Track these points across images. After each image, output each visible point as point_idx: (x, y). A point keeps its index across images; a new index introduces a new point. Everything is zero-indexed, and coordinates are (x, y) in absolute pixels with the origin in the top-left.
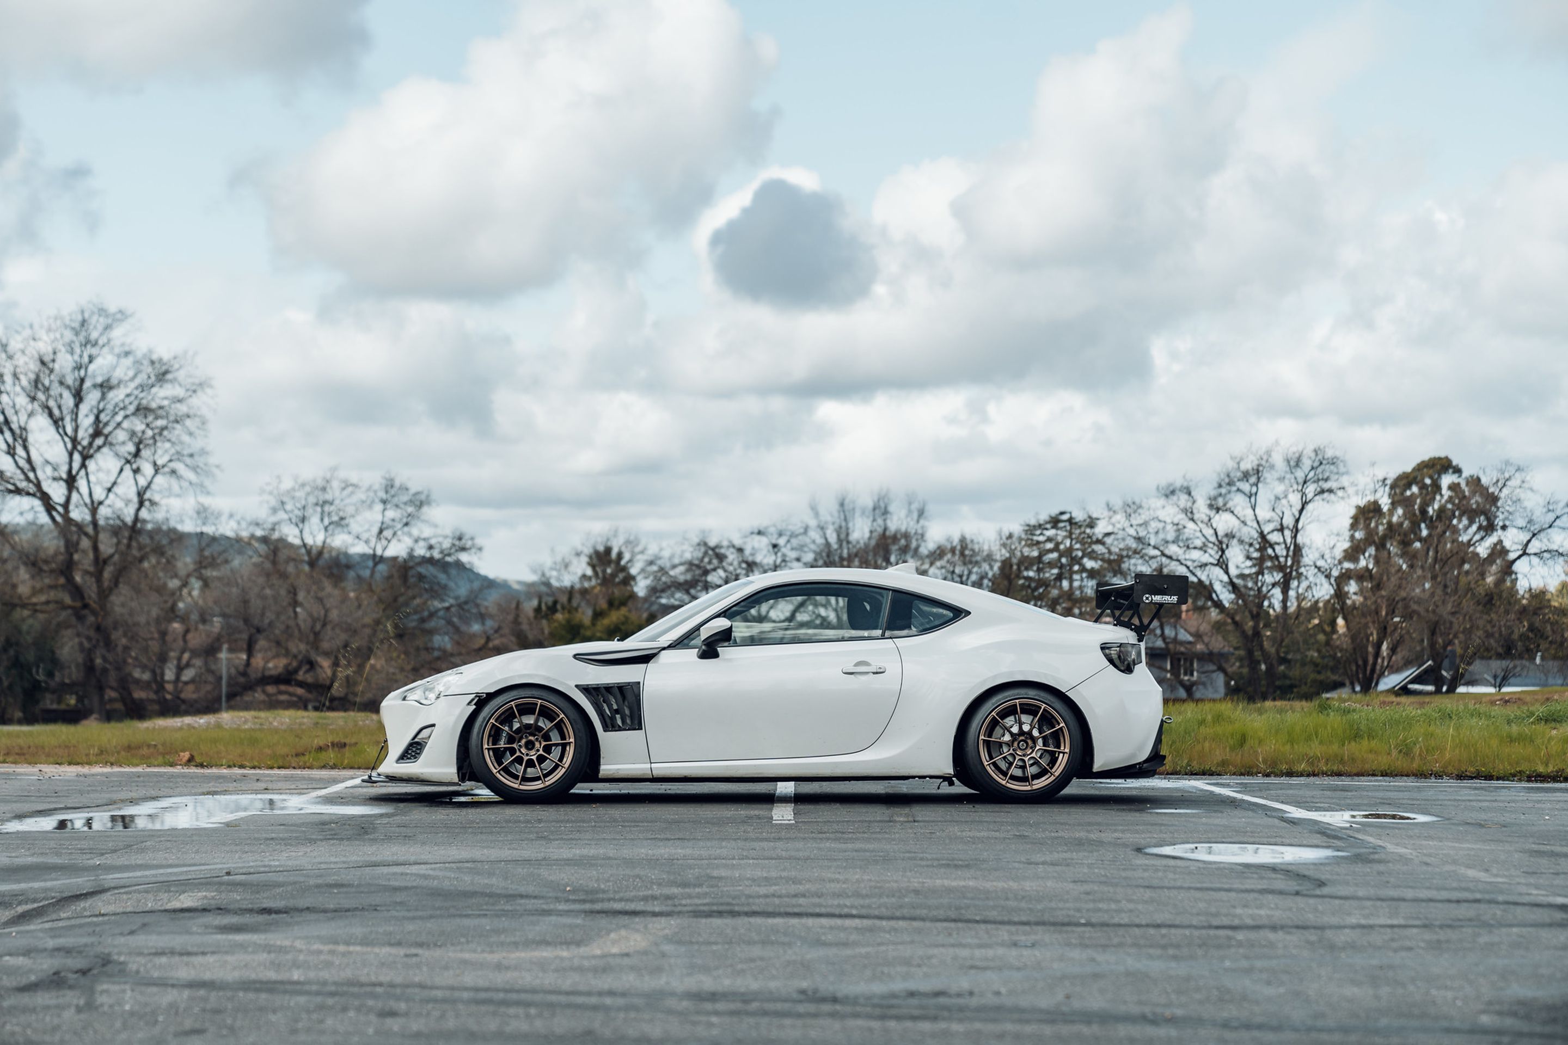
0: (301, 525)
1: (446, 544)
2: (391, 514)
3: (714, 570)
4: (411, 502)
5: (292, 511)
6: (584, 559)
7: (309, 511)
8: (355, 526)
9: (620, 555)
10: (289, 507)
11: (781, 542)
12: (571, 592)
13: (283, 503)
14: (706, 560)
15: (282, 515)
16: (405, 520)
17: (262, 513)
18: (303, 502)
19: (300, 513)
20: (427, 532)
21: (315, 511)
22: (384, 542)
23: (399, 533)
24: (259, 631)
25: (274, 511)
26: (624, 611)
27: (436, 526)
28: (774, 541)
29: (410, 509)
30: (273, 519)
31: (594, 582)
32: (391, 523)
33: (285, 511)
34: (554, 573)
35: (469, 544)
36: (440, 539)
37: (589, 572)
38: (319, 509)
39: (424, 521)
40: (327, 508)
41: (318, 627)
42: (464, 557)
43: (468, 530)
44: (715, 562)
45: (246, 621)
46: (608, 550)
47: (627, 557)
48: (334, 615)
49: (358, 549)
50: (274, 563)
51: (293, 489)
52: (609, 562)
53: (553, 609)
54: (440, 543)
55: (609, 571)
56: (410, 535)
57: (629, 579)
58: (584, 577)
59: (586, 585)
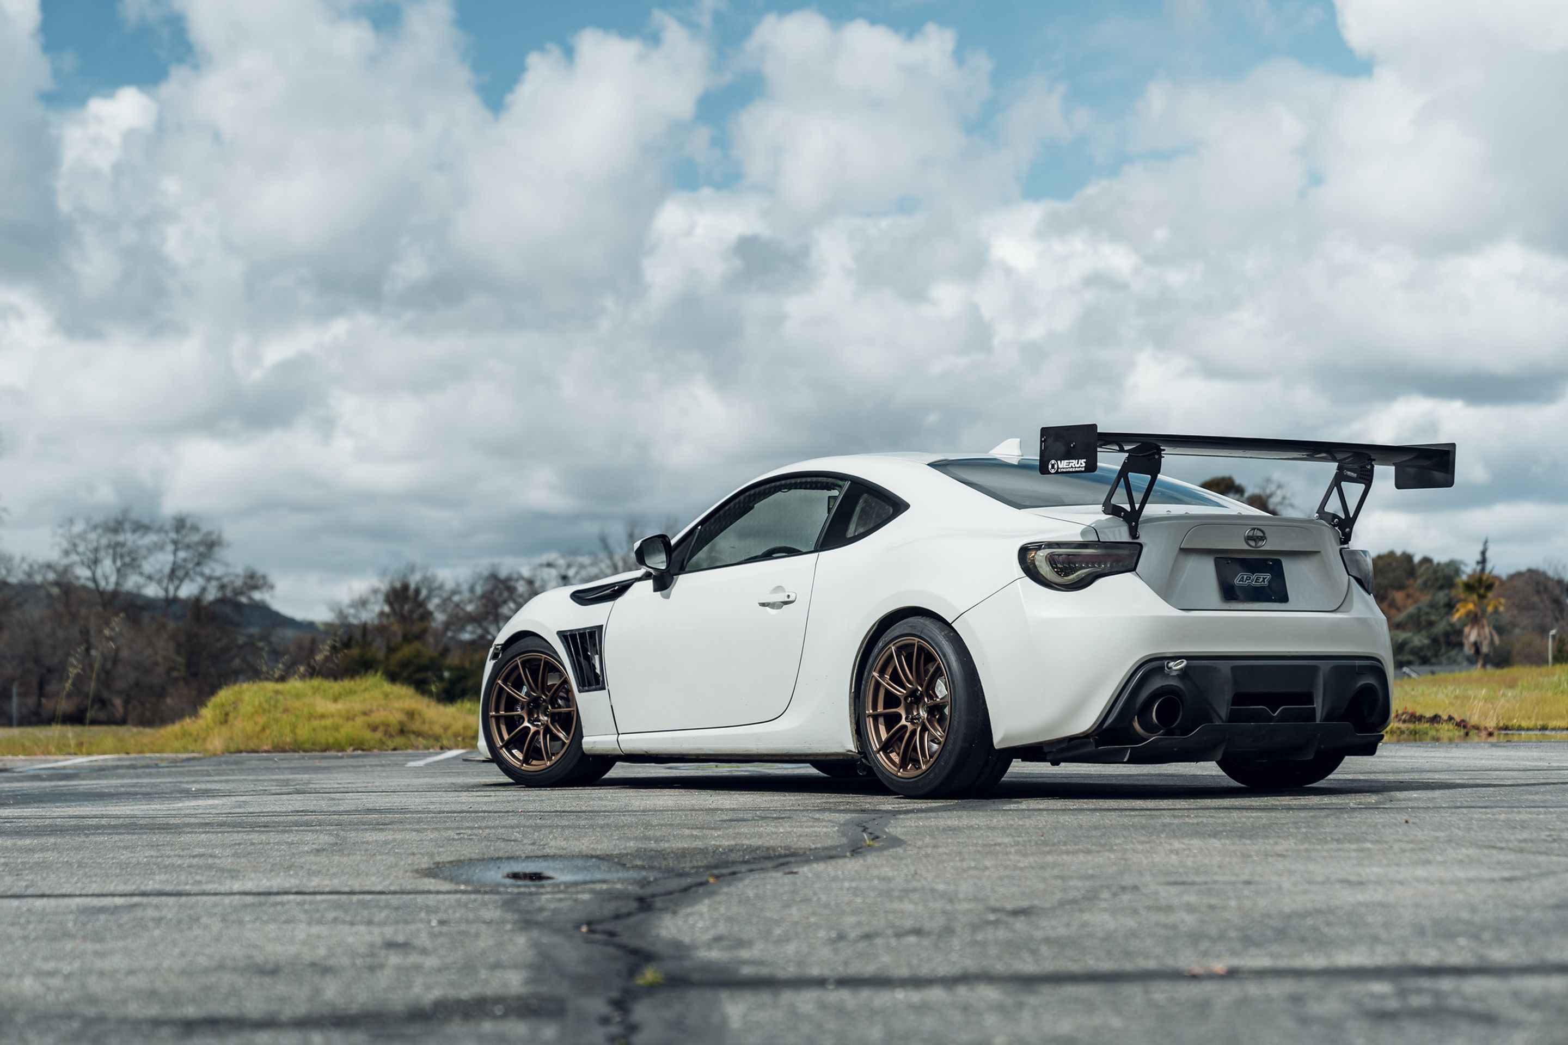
0: (93, 567)
1: (239, 583)
2: (182, 554)
3: (505, 602)
4: (202, 543)
5: (84, 553)
6: (381, 597)
7: (102, 554)
8: (148, 566)
9: (417, 591)
10: (81, 548)
11: (571, 573)
12: (364, 627)
13: (75, 545)
14: (496, 593)
15: (74, 558)
16: (196, 560)
17: (54, 556)
18: (95, 544)
19: (91, 556)
20: (219, 571)
21: (107, 554)
22: (176, 582)
23: (191, 572)
24: (50, 670)
25: (66, 553)
26: (417, 645)
27: (227, 565)
28: (563, 572)
29: (202, 549)
30: (65, 561)
31: (392, 619)
32: (183, 564)
33: (78, 554)
34: (352, 611)
35: (260, 582)
36: (232, 578)
37: (387, 609)
38: (111, 551)
39: (218, 561)
40: (119, 550)
41: (109, 665)
42: (257, 596)
43: (261, 569)
44: (506, 594)
45: (37, 661)
46: (405, 587)
47: (424, 593)
48: (124, 654)
49: (152, 591)
50: (67, 604)
51: (85, 532)
52: (406, 599)
53: (347, 644)
54: (232, 582)
55: (407, 607)
56: (202, 575)
57: (427, 616)
58: (382, 614)
59: (385, 621)
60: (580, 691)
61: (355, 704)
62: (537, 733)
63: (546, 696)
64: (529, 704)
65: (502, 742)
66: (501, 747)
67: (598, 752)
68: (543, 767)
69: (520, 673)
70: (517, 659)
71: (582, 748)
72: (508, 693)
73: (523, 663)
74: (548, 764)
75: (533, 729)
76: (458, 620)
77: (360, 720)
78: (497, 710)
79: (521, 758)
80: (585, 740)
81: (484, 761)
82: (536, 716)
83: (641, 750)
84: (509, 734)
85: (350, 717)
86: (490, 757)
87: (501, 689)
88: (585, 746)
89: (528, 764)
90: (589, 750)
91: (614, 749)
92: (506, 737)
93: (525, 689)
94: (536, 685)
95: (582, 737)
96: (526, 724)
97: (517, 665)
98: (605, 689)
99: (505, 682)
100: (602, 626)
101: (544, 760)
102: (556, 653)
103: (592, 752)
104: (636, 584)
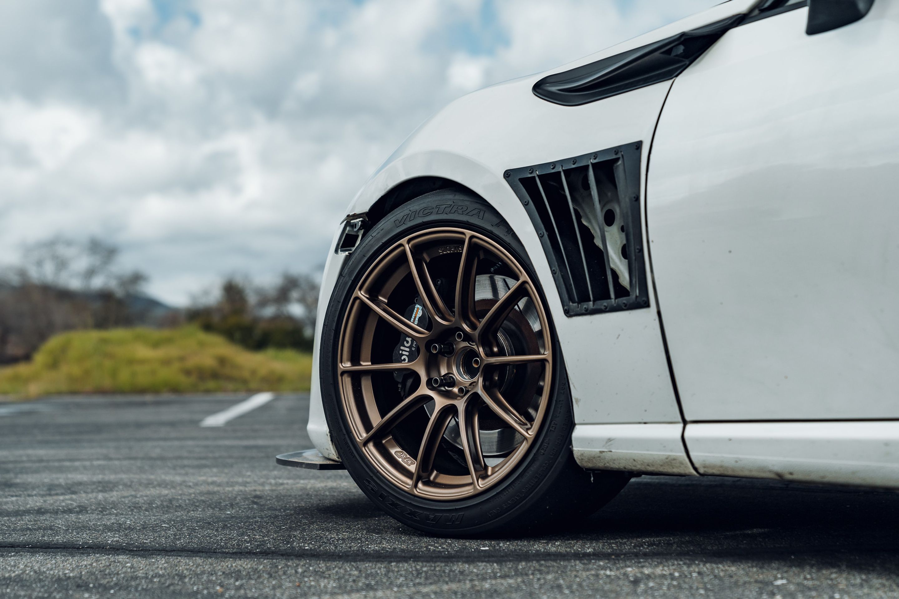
7: (45, 259)
8: (73, 267)
19: (38, 260)
21: (48, 259)
23: (99, 272)
56: (106, 273)
60: (568, 313)
61: (172, 351)
62: (450, 410)
63: (473, 327)
64: (429, 344)
65: (367, 431)
66: (365, 444)
67: (615, 466)
68: (467, 491)
69: (410, 274)
70: (404, 241)
71: (571, 452)
72: (381, 318)
73: (417, 250)
74: (482, 485)
75: (440, 402)
76: (264, 302)
77: (176, 366)
78: (355, 359)
79: (412, 468)
80: (579, 432)
81: (323, 467)
82: (444, 371)
83: (762, 469)
84: (383, 415)
85: (166, 362)
86: (333, 454)
87: (365, 310)
88: (577, 449)
89: (428, 483)
90: (592, 458)
91: (671, 461)
92: (376, 419)
93: (418, 312)
94: (449, 302)
95: (571, 425)
96: (423, 390)
97: (404, 254)
98: (647, 305)
99: (373, 294)
100: (638, 145)
101: (467, 472)
102: (503, 222)
103: (601, 465)
104: (735, 33)
